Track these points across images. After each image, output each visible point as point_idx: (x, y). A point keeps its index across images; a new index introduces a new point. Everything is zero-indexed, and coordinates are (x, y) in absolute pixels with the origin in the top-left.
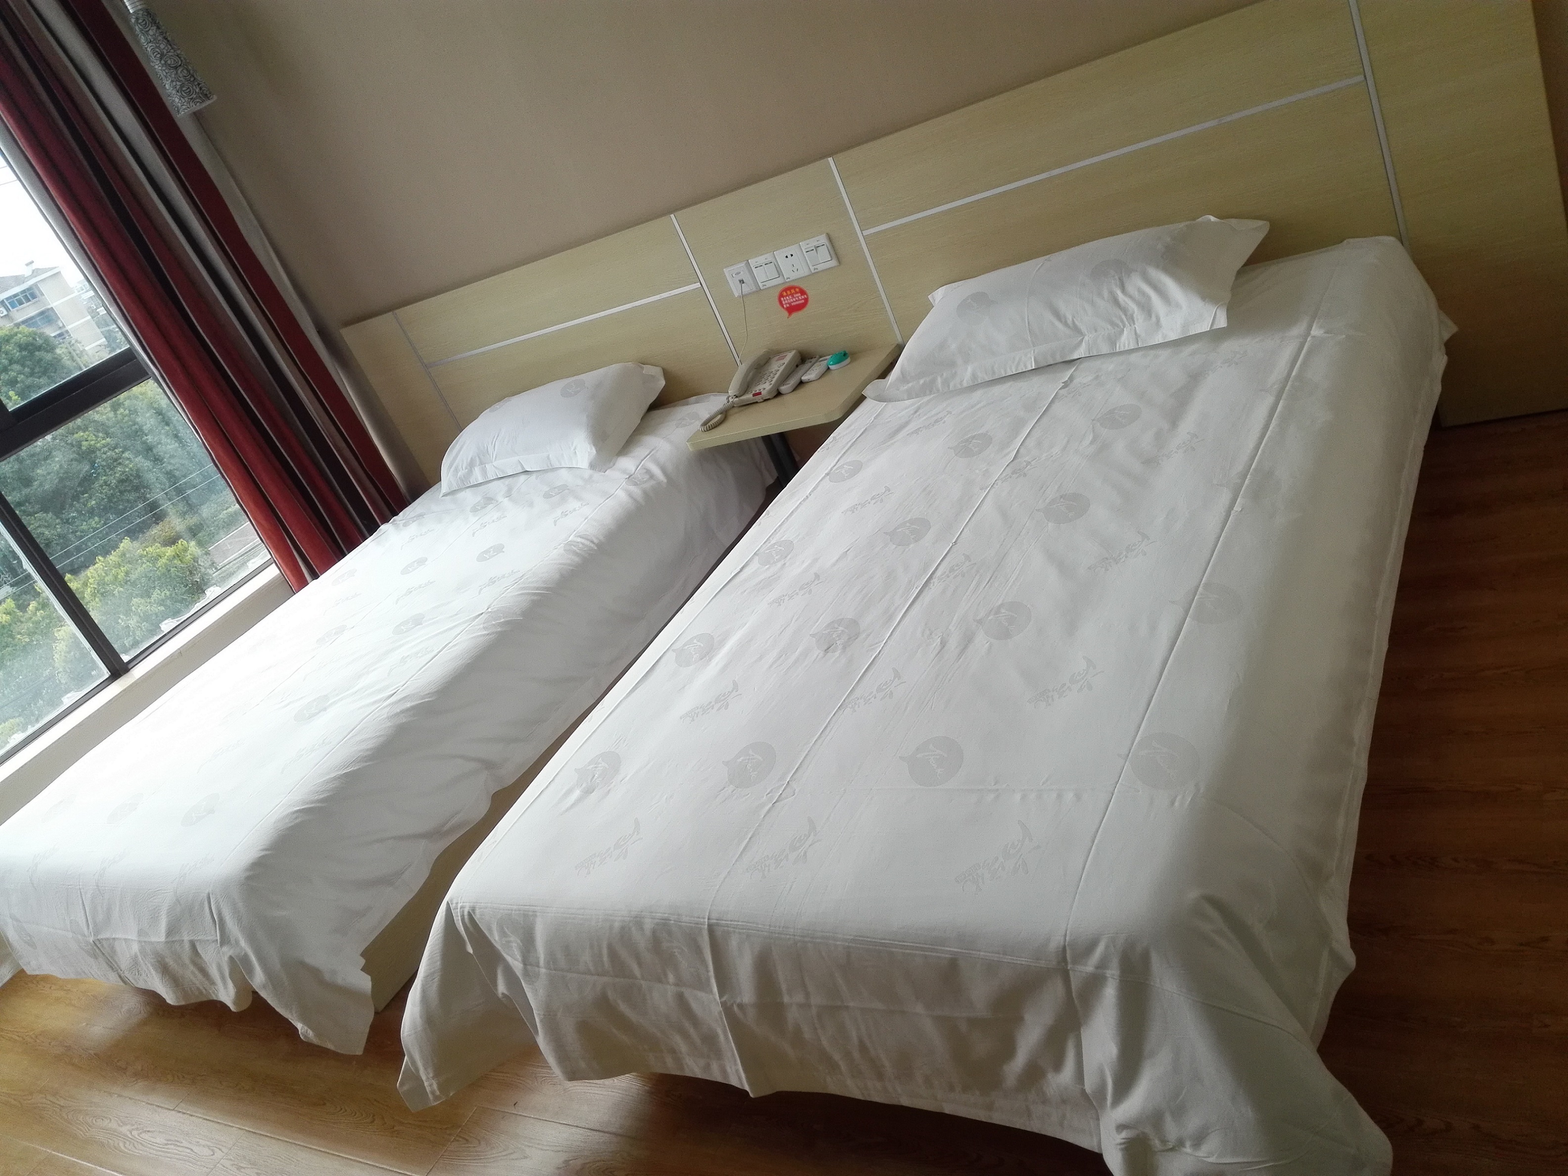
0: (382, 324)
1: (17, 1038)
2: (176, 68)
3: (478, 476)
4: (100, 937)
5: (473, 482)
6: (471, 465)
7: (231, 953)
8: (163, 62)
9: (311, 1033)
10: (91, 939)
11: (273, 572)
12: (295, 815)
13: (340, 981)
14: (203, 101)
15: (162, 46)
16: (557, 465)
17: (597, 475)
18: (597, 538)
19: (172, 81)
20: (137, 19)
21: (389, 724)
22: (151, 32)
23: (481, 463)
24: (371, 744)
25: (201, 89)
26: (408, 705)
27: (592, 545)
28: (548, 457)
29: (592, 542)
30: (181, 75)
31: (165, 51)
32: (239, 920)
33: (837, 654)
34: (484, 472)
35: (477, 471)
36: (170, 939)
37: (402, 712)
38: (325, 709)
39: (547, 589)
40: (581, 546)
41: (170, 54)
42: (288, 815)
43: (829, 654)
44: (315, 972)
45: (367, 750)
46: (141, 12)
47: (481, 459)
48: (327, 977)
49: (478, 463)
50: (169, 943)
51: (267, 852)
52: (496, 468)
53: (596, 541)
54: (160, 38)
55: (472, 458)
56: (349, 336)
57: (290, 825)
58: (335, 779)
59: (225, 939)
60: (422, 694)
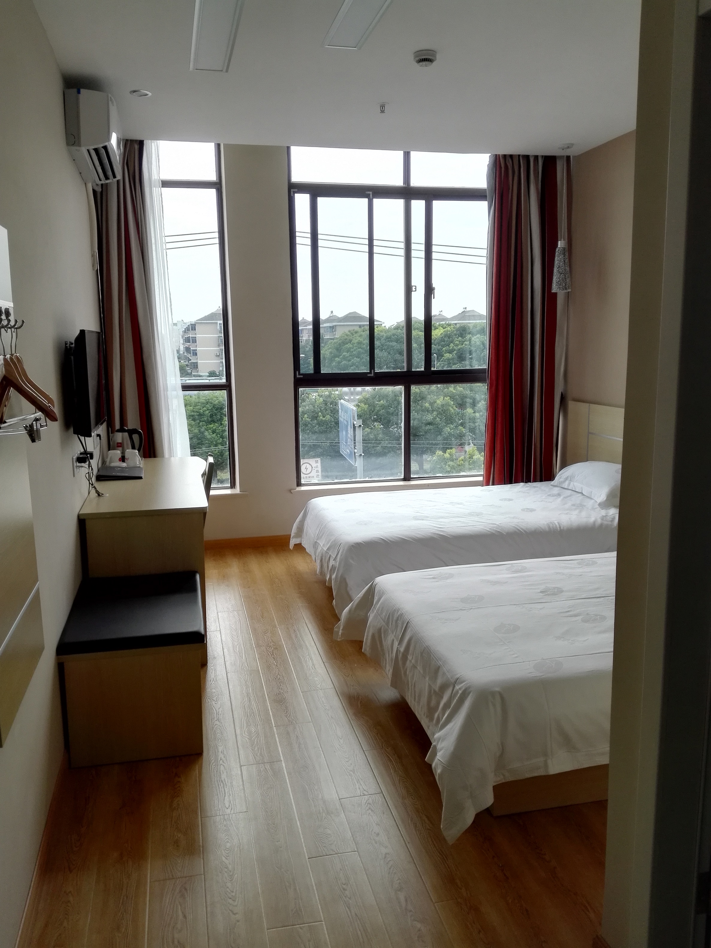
0: (583, 407)
1: (289, 564)
2: (561, 274)
3: (565, 485)
4: (317, 541)
5: (563, 486)
6: (566, 479)
7: (333, 564)
8: (558, 270)
9: (334, 604)
10: (315, 540)
11: (481, 479)
12: (380, 539)
13: (350, 593)
14: (563, 290)
15: (561, 264)
16: (592, 497)
17: (599, 509)
18: (563, 528)
19: (557, 278)
20: (559, 250)
21: (430, 535)
22: (560, 257)
23: (570, 480)
24: (418, 536)
25: (565, 285)
26: (441, 534)
27: (559, 528)
28: (592, 492)
29: (560, 527)
30: (561, 277)
31: (561, 266)
32: (341, 555)
33: (542, 595)
34: (569, 484)
35: (567, 482)
36: (327, 551)
37: (437, 534)
38: (423, 520)
39: (525, 531)
40: (555, 526)
41: (562, 268)
42: (378, 538)
43: (540, 593)
44: (346, 585)
45: (416, 537)
46: (562, 248)
47: (571, 478)
48: (348, 589)
49: (569, 479)
50: (326, 552)
51: (364, 543)
52: (574, 486)
53: (562, 528)
54: (562, 260)
55: (568, 476)
56: (571, 405)
57: (376, 541)
58: (399, 538)
59: (335, 560)
60: (449, 533)
